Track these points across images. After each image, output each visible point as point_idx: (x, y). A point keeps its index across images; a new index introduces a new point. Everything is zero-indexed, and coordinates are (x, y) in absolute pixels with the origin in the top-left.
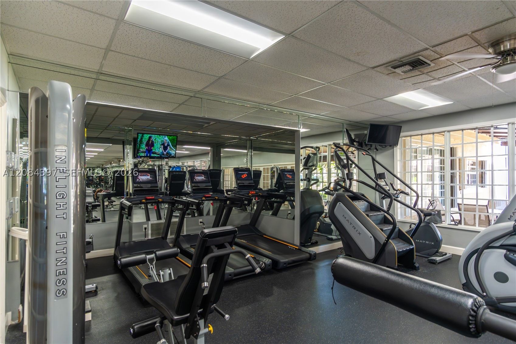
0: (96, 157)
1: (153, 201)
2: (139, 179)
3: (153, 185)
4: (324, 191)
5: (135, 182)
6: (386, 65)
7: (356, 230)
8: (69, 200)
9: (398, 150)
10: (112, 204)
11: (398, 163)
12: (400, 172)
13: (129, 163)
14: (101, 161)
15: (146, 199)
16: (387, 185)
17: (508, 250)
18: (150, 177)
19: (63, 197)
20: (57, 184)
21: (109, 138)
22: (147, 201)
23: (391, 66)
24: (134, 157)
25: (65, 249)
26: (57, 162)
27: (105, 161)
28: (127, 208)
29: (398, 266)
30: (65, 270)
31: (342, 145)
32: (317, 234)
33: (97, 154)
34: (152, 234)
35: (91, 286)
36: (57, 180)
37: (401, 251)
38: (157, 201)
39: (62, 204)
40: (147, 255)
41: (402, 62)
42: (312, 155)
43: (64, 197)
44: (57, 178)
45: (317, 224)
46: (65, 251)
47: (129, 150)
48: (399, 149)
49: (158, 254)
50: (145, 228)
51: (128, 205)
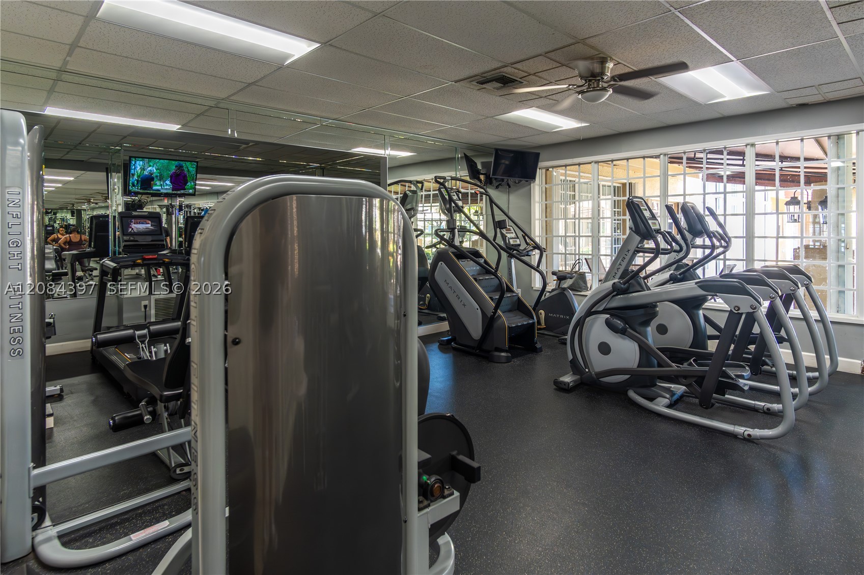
0: (58, 191)
1: (155, 262)
2: (132, 229)
3: (155, 238)
4: (435, 247)
5: (125, 234)
6: (469, 80)
7: (460, 300)
8: (24, 248)
9: (537, 188)
10: (92, 274)
11: (537, 205)
12: (540, 219)
13: (117, 203)
14: (71, 198)
15: (144, 259)
16: (518, 238)
17: (612, 315)
18: (150, 225)
19: (17, 245)
20: (9, 230)
21: (83, 161)
22: (145, 262)
23: (476, 81)
24: (124, 194)
25: (20, 303)
26: (9, 205)
27: (77, 197)
28: (111, 271)
29: (509, 347)
30: (21, 327)
31: (449, 180)
32: (426, 313)
33: (60, 185)
34: (156, 315)
35: (52, 388)
36: (10, 227)
37: (514, 327)
38: (161, 261)
39: (16, 253)
40: (137, 331)
41: (485, 78)
42: (410, 194)
43: (19, 245)
44: (10, 224)
45: (427, 298)
46: (20, 306)
47: (116, 180)
48: (538, 185)
49: (153, 329)
50: (145, 307)
51: (111, 267)
